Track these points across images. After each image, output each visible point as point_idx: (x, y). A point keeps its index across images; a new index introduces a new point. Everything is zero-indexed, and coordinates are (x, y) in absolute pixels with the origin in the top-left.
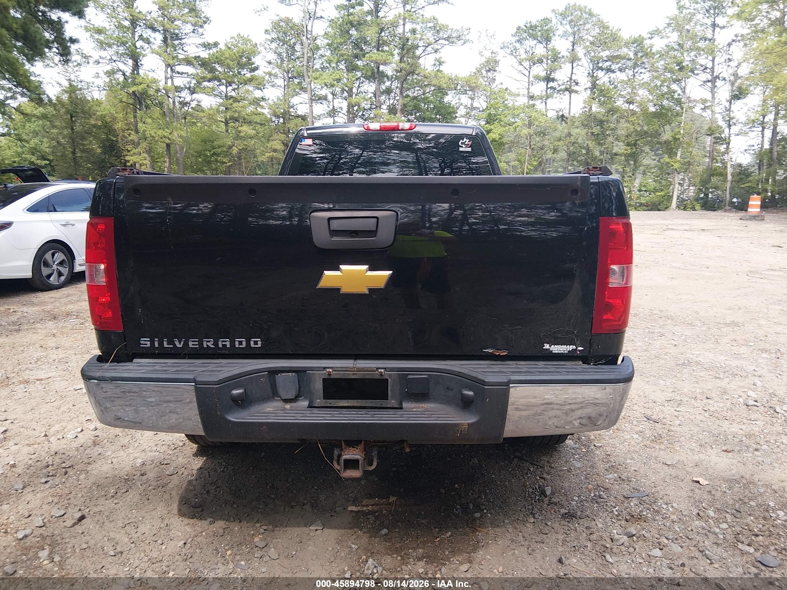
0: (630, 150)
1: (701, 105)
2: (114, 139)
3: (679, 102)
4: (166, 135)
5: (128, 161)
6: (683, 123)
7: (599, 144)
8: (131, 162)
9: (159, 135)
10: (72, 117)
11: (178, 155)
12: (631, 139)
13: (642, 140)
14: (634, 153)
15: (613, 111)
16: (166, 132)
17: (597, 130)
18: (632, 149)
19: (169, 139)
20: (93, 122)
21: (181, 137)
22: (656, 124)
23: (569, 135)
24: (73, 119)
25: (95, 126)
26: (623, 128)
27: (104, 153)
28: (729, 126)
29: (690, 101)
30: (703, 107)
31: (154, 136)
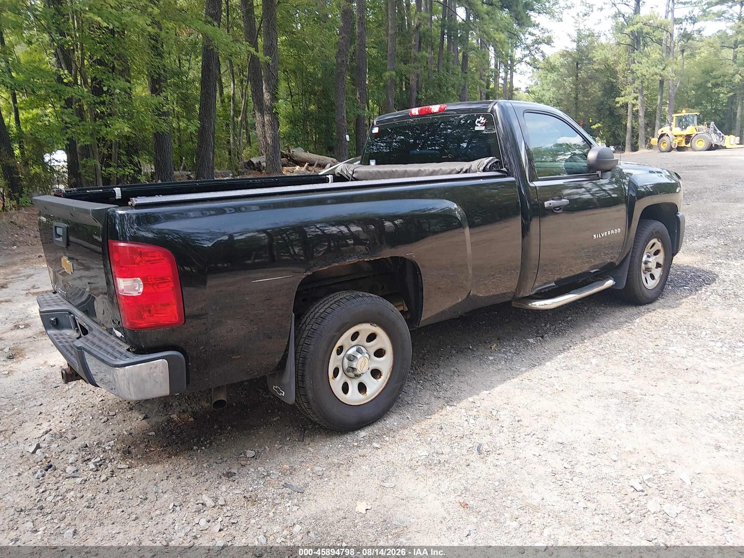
2: (614, 81)
4: (657, 71)
5: (618, 103)
8: (621, 103)
9: (650, 73)
10: (577, 64)
11: (670, 91)
16: (659, 69)
19: (661, 76)
20: (596, 67)
21: (675, 72)
24: (579, 66)
25: (597, 70)
27: (604, 95)
31: (646, 74)
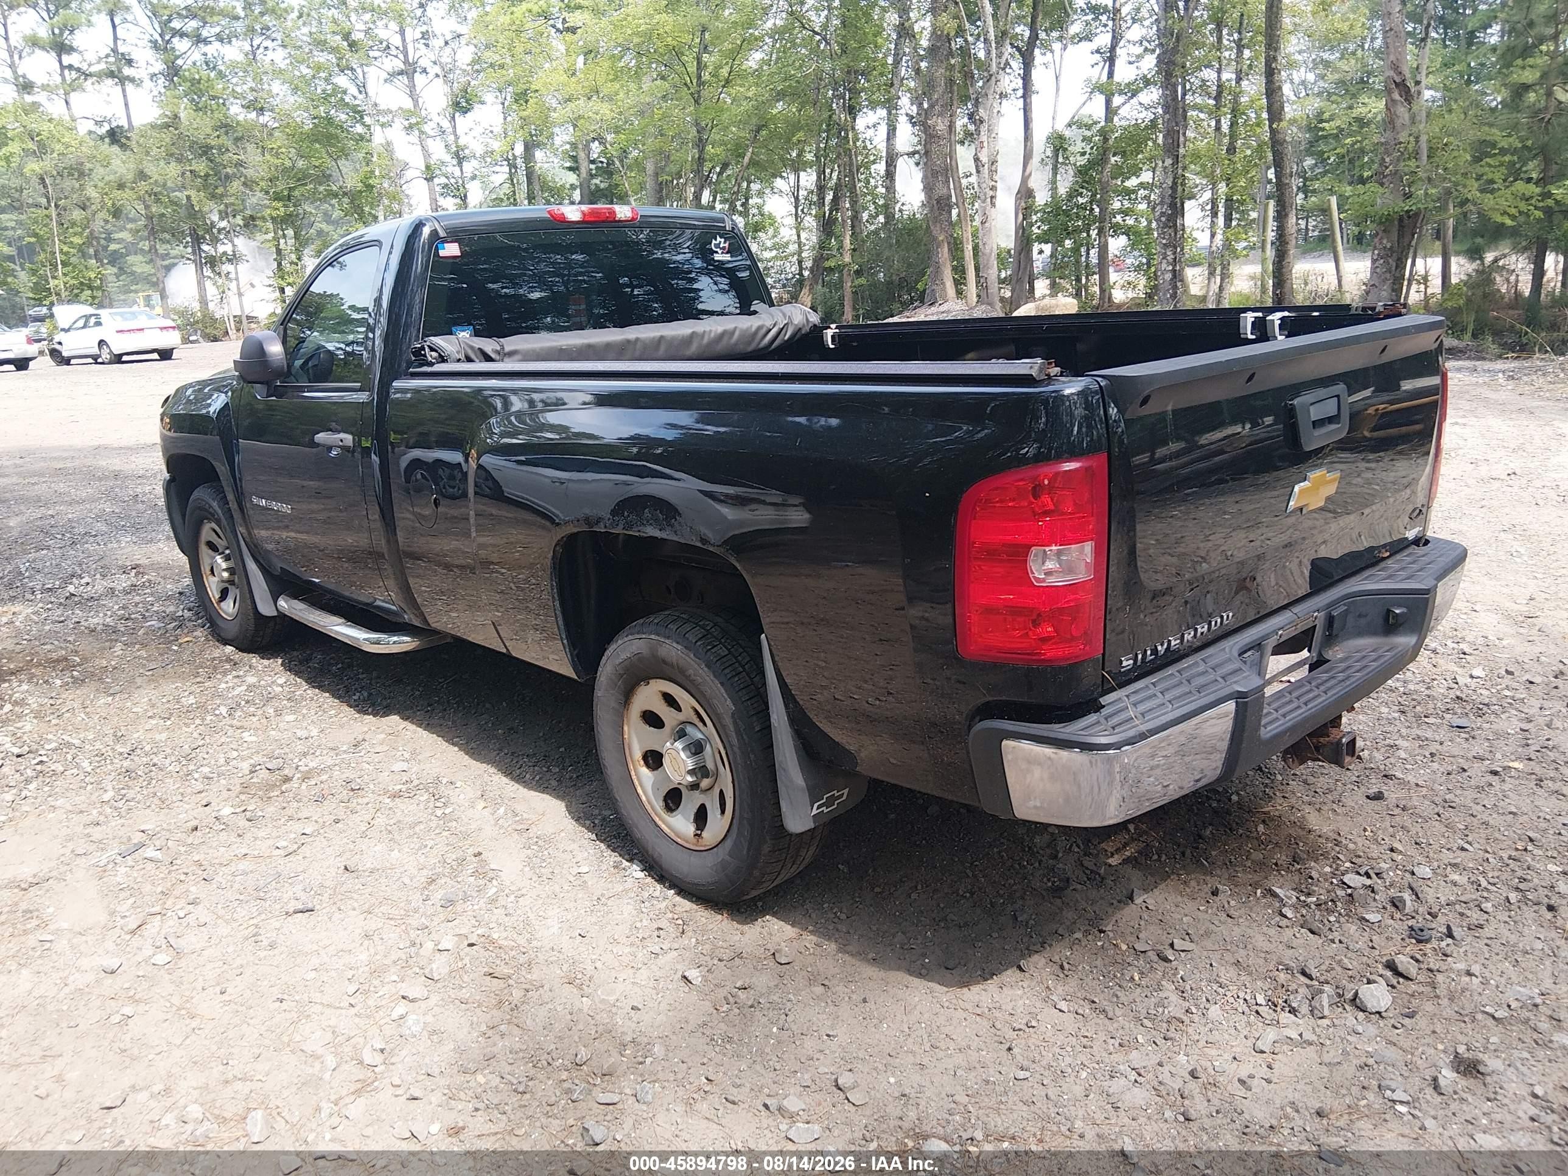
0: (282, 209)
1: (403, 121)
3: (358, 114)
6: (375, 156)
7: (213, 196)
12: (281, 186)
13: (302, 189)
14: (290, 215)
15: (225, 126)
17: (201, 166)
18: (285, 206)
22: (322, 157)
23: (142, 175)
26: (257, 164)
28: (460, 164)
29: (379, 112)
30: (406, 123)
